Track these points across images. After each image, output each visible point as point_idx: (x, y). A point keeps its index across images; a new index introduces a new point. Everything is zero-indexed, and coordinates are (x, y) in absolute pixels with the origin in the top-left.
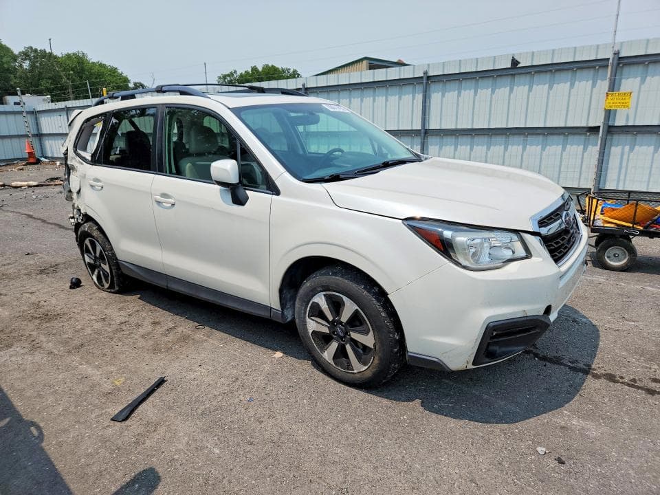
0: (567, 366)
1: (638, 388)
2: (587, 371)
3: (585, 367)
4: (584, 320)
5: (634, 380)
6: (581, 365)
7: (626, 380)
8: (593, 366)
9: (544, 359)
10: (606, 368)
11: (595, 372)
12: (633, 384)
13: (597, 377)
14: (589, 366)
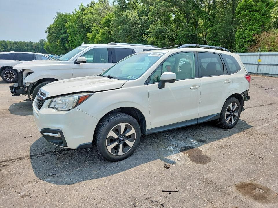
0: (39, 155)
1: (11, 160)
2: (31, 157)
3: (33, 157)
4: (48, 179)
5: (13, 162)
6: (35, 157)
7: (16, 161)
8: (30, 159)
9: (48, 153)
10: (24, 161)
11: (28, 158)
12: (13, 160)
13: (27, 157)
14: (31, 158)
